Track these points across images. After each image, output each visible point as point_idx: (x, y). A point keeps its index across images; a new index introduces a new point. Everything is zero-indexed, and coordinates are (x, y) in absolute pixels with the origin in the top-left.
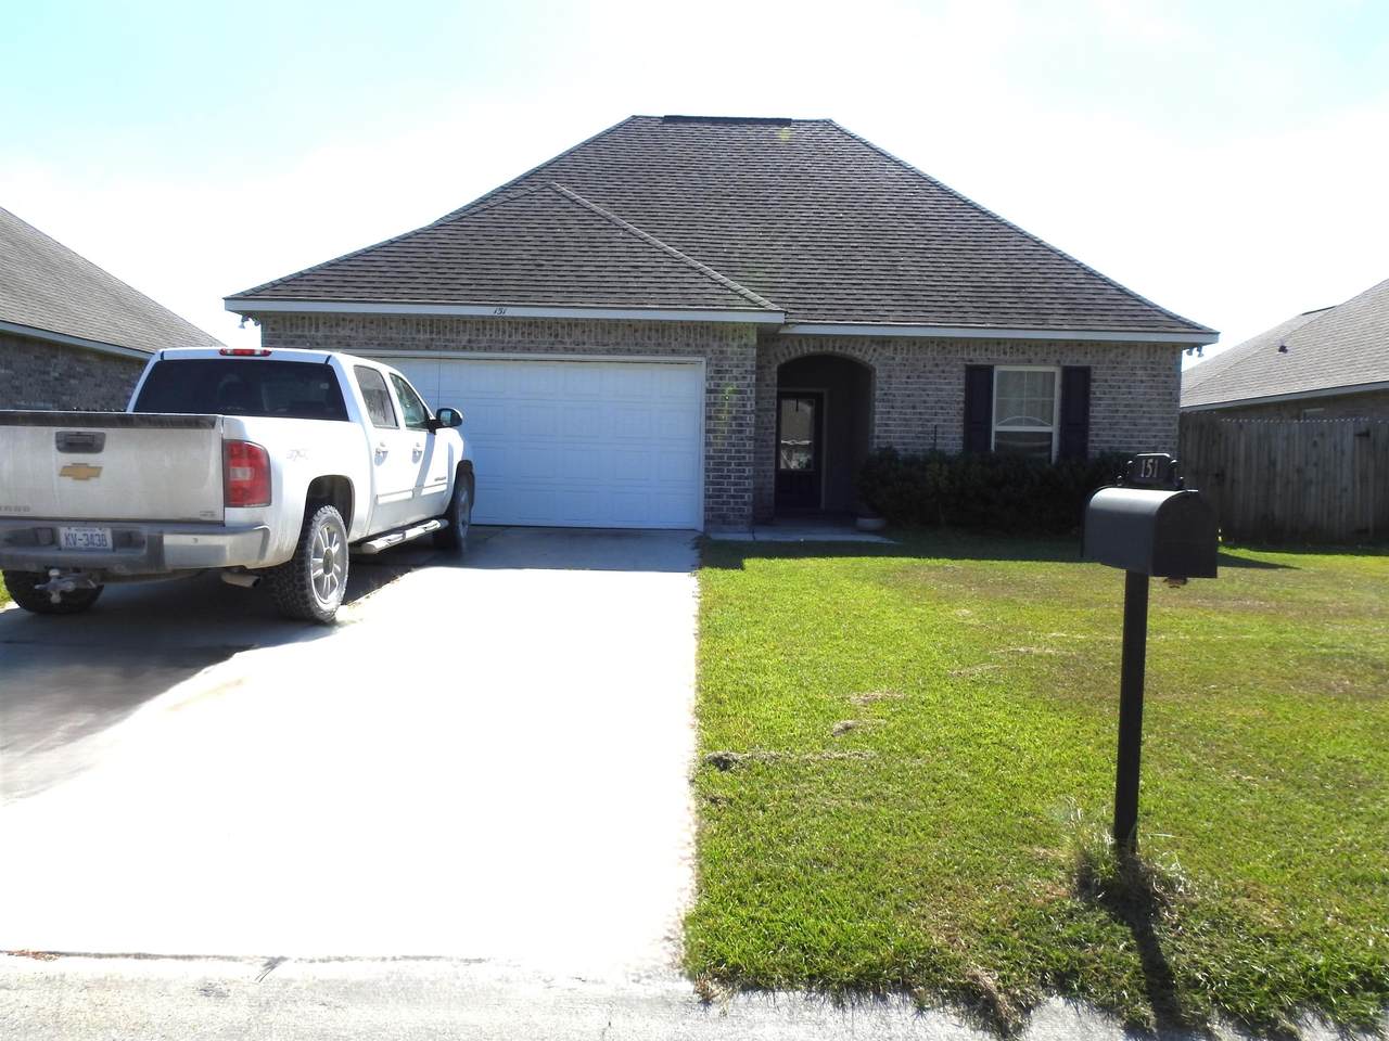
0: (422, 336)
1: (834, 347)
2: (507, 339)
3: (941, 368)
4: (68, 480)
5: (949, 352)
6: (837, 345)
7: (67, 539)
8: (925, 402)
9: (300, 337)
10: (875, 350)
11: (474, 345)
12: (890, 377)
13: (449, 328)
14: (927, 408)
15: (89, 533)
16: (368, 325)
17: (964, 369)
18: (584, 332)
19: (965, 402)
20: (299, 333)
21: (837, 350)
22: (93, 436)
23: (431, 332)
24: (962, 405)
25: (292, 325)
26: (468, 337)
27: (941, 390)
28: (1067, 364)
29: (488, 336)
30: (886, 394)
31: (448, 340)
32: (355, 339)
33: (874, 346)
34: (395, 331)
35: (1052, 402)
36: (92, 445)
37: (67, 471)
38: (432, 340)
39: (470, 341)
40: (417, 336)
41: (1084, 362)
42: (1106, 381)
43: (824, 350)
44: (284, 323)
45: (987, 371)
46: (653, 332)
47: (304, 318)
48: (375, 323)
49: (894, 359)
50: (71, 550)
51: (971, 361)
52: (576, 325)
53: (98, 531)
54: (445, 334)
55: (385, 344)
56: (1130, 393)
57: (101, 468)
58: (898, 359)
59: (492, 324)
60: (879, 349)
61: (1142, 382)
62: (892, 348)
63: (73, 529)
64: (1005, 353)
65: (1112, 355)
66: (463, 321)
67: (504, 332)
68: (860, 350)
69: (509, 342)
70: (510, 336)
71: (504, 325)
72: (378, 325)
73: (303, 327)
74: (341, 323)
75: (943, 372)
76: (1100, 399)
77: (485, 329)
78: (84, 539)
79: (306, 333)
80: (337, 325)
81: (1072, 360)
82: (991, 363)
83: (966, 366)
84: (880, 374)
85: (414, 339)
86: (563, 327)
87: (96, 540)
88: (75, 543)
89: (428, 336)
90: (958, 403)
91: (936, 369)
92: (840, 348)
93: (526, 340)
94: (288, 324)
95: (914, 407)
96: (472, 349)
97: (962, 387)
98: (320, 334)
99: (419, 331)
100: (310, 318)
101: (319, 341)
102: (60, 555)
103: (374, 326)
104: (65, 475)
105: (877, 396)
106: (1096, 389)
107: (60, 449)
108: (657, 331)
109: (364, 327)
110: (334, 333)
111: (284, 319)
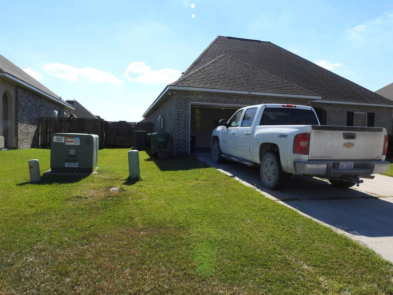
0: (223, 99)
1: (317, 106)
2: (247, 101)
3: (342, 112)
4: (345, 148)
5: (344, 108)
6: (318, 105)
7: (341, 166)
8: (338, 121)
9: (187, 98)
10: (327, 107)
11: (238, 102)
12: (330, 114)
13: (231, 97)
14: (338, 123)
15: (348, 164)
16: (207, 95)
17: (347, 112)
18: (267, 100)
19: (347, 121)
20: (187, 97)
21: (318, 106)
22: (353, 134)
23: (226, 98)
24: (346, 122)
25: (185, 94)
26: (236, 100)
27: (342, 118)
28: (369, 112)
29: (242, 100)
30: (329, 119)
31: (230, 101)
32: (204, 99)
33: (327, 106)
34: (215, 97)
35: (365, 122)
36: (353, 137)
37: (345, 145)
38: (226, 100)
39: (236, 101)
40: (222, 99)
41: (373, 111)
42: (377, 117)
43: (315, 106)
44: (183, 93)
45: (352, 113)
46: (285, 100)
47: (188, 92)
48: (210, 94)
49: (331, 109)
50: (342, 170)
51: (348, 110)
52: (265, 98)
53: (350, 163)
54: (229, 99)
55: (213, 101)
56: (382, 120)
57: (354, 144)
58: (332, 109)
59: (242, 96)
60: (328, 107)
61: (385, 117)
62: (331, 106)
63: (344, 163)
64: (356, 109)
65: (379, 110)
66: (235, 95)
67: (246, 99)
68: (324, 107)
69: (247, 102)
70: (248, 100)
71: (246, 97)
72: (210, 95)
73: (188, 95)
74: (200, 94)
75: (342, 113)
76: (376, 121)
77: (241, 98)
78: (346, 166)
79: (189, 97)
80: (199, 95)
81: (370, 111)
82: (352, 111)
83: (348, 112)
84: (328, 113)
85: (221, 100)
86: (262, 98)
87: (349, 167)
88: (343, 168)
89: (225, 99)
90: (345, 122)
91: (340, 112)
92: (319, 106)
93: (252, 101)
94: (184, 94)
95: (336, 123)
96: (237, 104)
97: (346, 117)
98: (193, 97)
99: (222, 98)
100: (190, 92)
101: (193, 100)
102: (339, 171)
103: (209, 96)
104: (344, 146)
105: (327, 119)
106: (375, 118)
107: (344, 138)
108: (286, 100)
109: (206, 96)
110: (198, 97)
111: (182, 92)
